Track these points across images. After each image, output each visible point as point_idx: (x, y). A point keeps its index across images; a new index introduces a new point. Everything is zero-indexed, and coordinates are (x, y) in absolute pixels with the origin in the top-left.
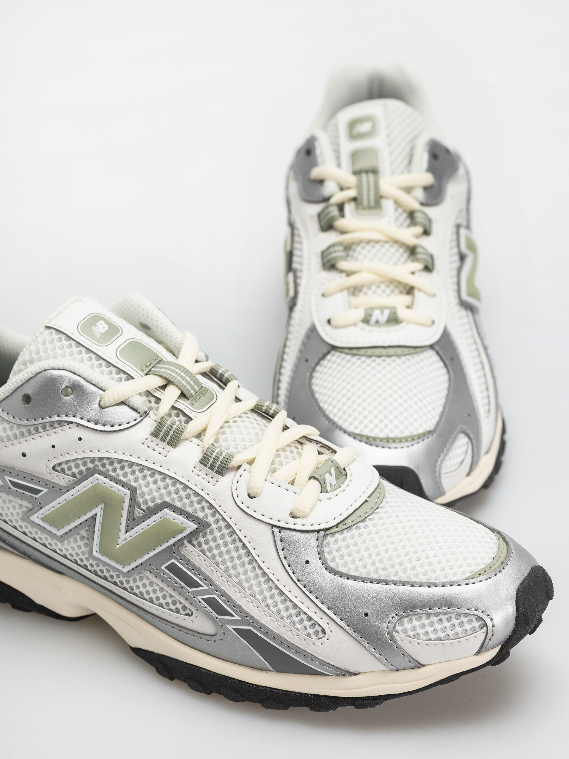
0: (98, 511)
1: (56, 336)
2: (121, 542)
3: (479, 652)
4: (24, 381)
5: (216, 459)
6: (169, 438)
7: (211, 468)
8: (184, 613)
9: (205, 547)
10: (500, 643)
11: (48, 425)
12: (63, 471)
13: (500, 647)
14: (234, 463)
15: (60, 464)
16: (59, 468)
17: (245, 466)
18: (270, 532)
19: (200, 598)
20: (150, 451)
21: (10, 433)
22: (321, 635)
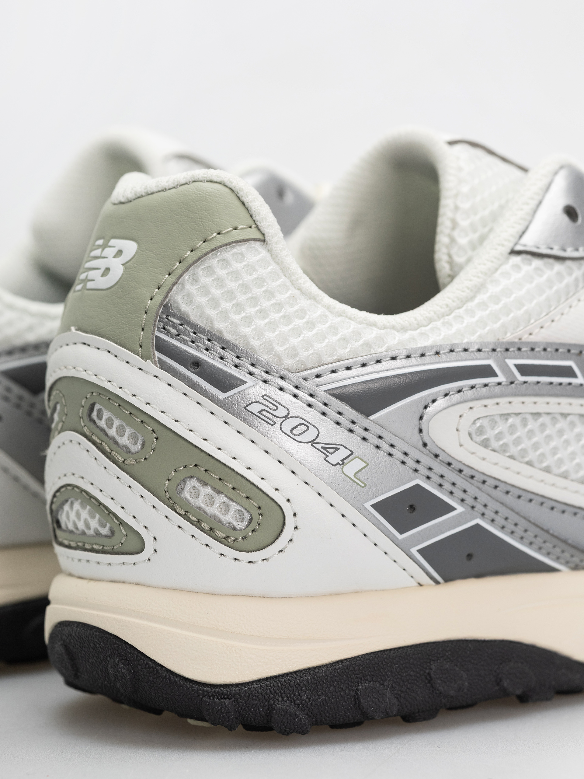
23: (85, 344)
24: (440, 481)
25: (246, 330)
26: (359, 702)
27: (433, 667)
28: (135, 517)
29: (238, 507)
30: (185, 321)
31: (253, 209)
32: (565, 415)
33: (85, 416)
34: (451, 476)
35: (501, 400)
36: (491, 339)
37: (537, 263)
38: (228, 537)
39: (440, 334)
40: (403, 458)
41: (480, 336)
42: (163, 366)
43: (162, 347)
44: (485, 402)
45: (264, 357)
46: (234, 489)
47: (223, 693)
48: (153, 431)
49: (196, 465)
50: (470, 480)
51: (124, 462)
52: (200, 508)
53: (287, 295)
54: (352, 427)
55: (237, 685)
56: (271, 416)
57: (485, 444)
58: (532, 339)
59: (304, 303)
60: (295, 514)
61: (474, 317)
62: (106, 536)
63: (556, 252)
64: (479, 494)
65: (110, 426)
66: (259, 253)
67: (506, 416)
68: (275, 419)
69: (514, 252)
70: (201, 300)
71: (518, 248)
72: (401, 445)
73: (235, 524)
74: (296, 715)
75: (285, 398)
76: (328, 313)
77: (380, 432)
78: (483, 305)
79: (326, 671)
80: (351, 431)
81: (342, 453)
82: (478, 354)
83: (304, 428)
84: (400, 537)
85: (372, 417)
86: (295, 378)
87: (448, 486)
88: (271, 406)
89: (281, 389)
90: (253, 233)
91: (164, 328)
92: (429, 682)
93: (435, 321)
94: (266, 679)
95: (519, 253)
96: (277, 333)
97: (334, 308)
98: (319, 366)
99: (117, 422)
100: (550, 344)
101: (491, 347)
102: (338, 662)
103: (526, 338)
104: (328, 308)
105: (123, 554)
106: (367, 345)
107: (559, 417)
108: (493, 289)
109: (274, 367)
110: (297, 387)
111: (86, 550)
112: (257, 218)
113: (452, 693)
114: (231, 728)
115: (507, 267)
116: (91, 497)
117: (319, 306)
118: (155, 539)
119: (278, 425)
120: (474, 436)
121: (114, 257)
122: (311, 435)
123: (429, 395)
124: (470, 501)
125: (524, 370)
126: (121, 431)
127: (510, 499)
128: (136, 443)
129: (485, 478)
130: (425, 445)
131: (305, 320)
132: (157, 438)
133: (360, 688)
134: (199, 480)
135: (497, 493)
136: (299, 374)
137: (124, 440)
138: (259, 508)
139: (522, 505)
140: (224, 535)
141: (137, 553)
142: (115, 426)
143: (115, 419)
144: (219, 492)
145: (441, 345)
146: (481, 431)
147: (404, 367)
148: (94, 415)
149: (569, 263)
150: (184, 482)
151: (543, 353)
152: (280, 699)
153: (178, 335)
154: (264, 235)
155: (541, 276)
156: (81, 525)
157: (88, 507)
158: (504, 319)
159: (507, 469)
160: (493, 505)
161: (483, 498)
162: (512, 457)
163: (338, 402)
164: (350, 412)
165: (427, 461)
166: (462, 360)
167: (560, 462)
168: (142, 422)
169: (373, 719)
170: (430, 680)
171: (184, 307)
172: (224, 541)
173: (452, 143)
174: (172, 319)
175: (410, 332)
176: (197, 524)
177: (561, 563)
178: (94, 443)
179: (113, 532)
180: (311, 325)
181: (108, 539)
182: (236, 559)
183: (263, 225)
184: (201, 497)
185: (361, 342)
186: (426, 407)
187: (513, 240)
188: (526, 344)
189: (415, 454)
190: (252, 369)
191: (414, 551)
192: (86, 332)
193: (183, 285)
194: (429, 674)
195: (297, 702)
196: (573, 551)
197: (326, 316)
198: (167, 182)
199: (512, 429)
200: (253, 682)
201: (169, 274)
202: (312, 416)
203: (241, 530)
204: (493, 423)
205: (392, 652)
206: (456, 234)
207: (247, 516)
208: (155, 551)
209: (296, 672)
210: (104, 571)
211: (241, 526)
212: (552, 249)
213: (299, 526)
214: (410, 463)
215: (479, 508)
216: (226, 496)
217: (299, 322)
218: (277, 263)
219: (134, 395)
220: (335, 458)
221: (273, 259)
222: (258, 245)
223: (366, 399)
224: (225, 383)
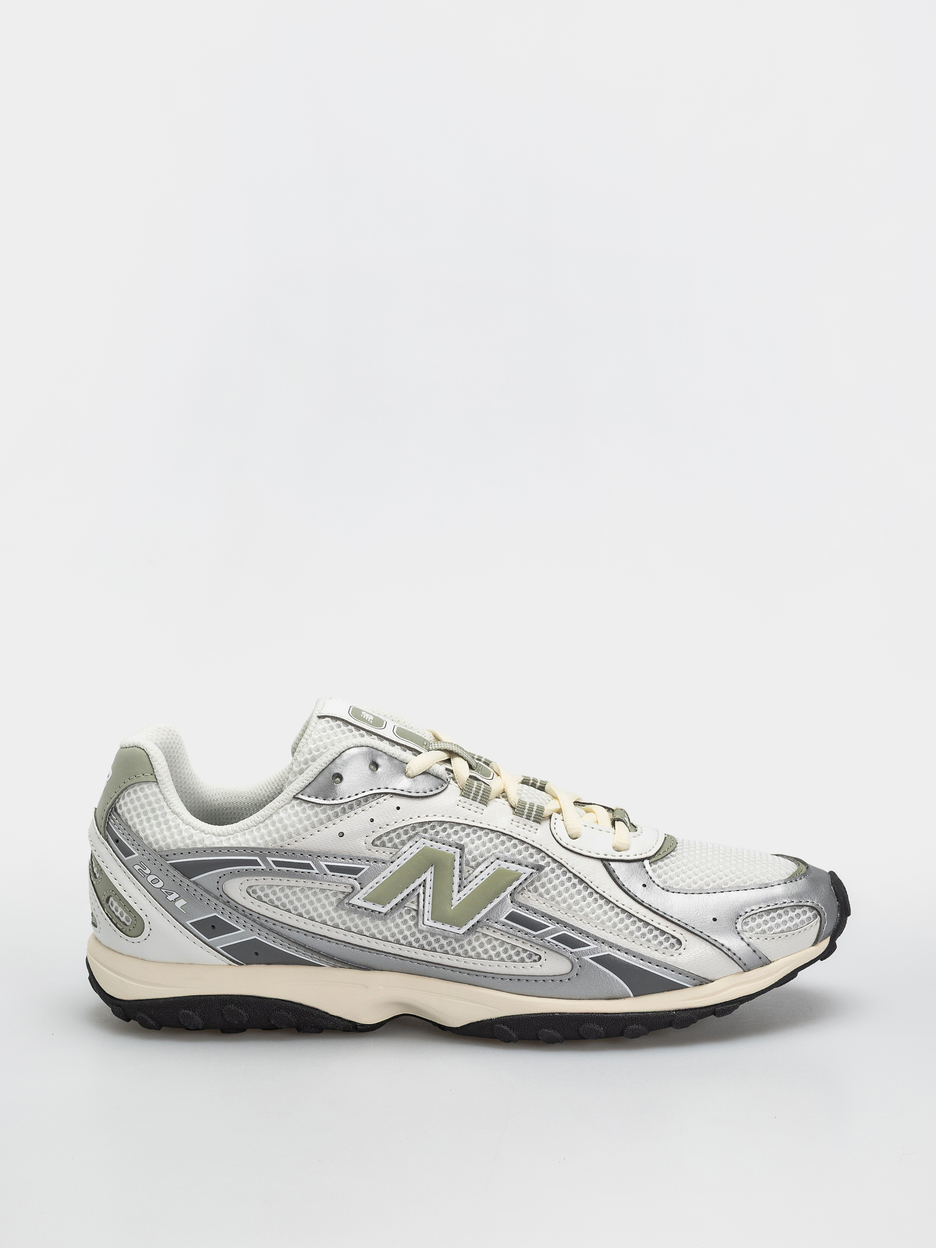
0: (428, 876)
1: (333, 723)
2: (455, 903)
3: (815, 943)
4: (328, 763)
5: (531, 810)
6: (479, 798)
7: (528, 818)
8: (530, 961)
9: (542, 890)
10: (829, 935)
11: (362, 800)
12: (383, 845)
13: (829, 937)
14: (546, 813)
15: (380, 838)
16: (378, 843)
17: (555, 815)
18: (602, 865)
19: (548, 938)
20: (466, 810)
21: (322, 816)
22: (677, 946)
24: (231, 915)
25: (139, 827)
29: (127, 915)
31: (154, 766)
32: (309, 888)
34: (237, 913)
35: (266, 878)
38: (123, 928)
40: (208, 902)
42: (106, 839)
44: (255, 877)
45: (144, 842)
46: (125, 905)
49: (112, 891)
54: (181, 883)
56: (143, 873)
60: (150, 923)
64: (255, 924)
66: (153, 789)
68: (145, 874)
69: (295, 798)
71: (299, 796)
72: (207, 895)
75: (151, 864)
77: (196, 887)
78: (267, 826)
80: (180, 885)
81: (175, 896)
82: (251, 854)
83: (158, 881)
84: (208, 940)
85: (191, 880)
86: (156, 855)
87: (235, 918)
88: (143, 868)
89: (150, 860)
90: (152, 778)
95: (297, 799)
96: (152, 831)
98: (168, 851)
100: (298, 851)
101: (260, 850)
107: (305, 889)
108: (275, 818)
110: (155, 860)
112: (155, 771)
115: (288, 806)
118: (99, 922)
119: (146, 877)
120: (249, 893)
122: (160, 884)
123: (222, 872)
125: (278, 864)
128: (98, 874)
130: (223, 896)
133: (180, 1012)
134: (113, 898)
136: (159, 853)
138: (135, 917)
140: (121, 927)
141: (96, 927)
144: (120, 906)
146: (255, 892)
147: (209, 856)
150: (109, 898)
151: (293, 855)
154: (157, 780)
158: (275, 835)
160: (265, 930)
161: (258, 926)
162: (276, 906)
163: (175, 870)
164: (179, 877)
165: (222, 904)
166: (240, 856)
171: (119, 810)
172: (121, 930)
176: (111, 919)
177: (323, 963)
182: (126, 940)
183: (158, 775)
184: (114, 907)
186: (221, 877)
189: (215, 900)
190: (138, 847)
191: (218, 948)
193: (119, 799)
195: (149, 1014)
201: (115, 793)
202: (162, 875)
203: (128, 926)
204: (262, 889)
207: (130, 920)
208: (100, 928)
211: (128, 924)
213: (152, 929)
214: (213, 905)
215: (256, 931)
216: (122, 908)
218: (162, 794)
220: (171, 898)
221: (160, 792)
222: (154, 785)
223: (189, 870)
224: (127, 853)
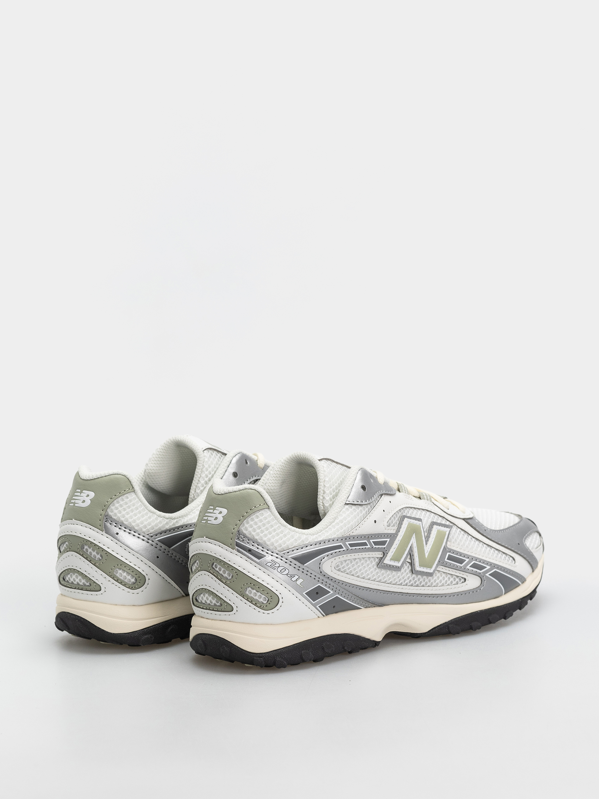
0: (413, 540)
2: (426, 554)
8: (461, 583)
15: (388, 521)
16: (388, 524)
18: (465, 522)
19: (468, 567)
22: (514, 561)
23: (209, 542)
24: (326, 584)
25: (265, 539)
26: (302, 657)
27: (324, 645)
28: (230, 600)
29: (264, 596)
30: (245, 536)
31: (265, 498)
32: (364, 558)
33: (210, 566)
34: (329, 582)
35: (344, 556)
36: (340, 536)
37: (354, 507)
38: (261, 606)
39: (325, 535)
40: (315, 577)
41: (337, 535)
42: (238, 551)
43: (238, 545)
44: (339, 557)
45: (271, 547)
46: (263, 591)
47: (260, 656)
48: (236, 572)
49: (250, 583)
50: (335, 582)
51: (226, 582)
52: (252, 597)
53: (277, 526)
54: (299, 568)
55: (264, 653)
56: (274, 567)
57: (339, 570)
58: (354, 534)
59: (283, 528)
60: (282, 598)
61: (335, 528)
62: (219, 606)
63: (359, 503)
64: (338, 587)
65: (220, 570)
66: (268, 512)
67: (346, 561)
68: (275, 567)
69: (346, 504)
70: (250, 529)
71: (347, 502)
72: (314, 573)
73: (263, 602)
74: (283, 662)
75: (278, 560)
76: (290, 531)
77: (308, 569)
78: (338, 524)
79: (292, 648)
80: (299, 570)
81: (296, 577)
82: (337, 542)
83: (284, 570)
84: (313, 602)
85: (305, 565)
86: (281, 554)
87: (328, 585)
88: (274, 563)
89: (277, 558)
90: (266, 506)
91: (238, 538)
92: (323, 649)
93: (323, 531)
94: (273, 651)
95: (348, 504)
96: (274, 539)
97: (292, 529)
98: (288, 549)
99: (223, 569)
100: (359, 535)
101: (341, 539)
102: (295, 644)
103: (352, 534)
104: (290, 529)
105: (225, 612)
106: (303, 541)
107: (362, 559)
108: (341, 518)
109: (274, 551)
110: (282, 557)
111: (210, 610)
112: (266, 501)
113: (330, 652)
114: (262, 667)
115: (344, 509)
116: (213, 593)
117: (287, 529)
118: (237, 607)
119: (276, 569)
120: (336, 568)
121: (219, 514)
122: (287, 572)
123: (322, 556)
124: (335, 589)
125: (351, 545)
126: (224, 572)
127: (346, 587)
128: (230, 576)
129: (339, 581)
130: (321, 572)
131: (283, 534)
132: (237, 575)
133: (302, 652)
134: (251, 588)
135: (343, 586)
136: (282, 552)
137: (226, 575)
138: (271, 596)
139: (351, 589)
140: (260, 606)
141: (230, 612)
142: (222, 570)
143: (222, 568)
144: (258, 592)
145: (326, 540)
146: (338, 566)
147: (315, 548)
148: (214, 566)
149: (364, 506)
150: (247, 589)
151: (357, 539)
152: (278, 657)
153: (243, 541)
154: (269, 506)
155: (355, 512)
156: (208, 602)
157: (211, 596)
158: (344, 528)
159: (346, 577)
160: (342, 590)
161: (339, 588)
162: (347, 574)
163: (295, 561)
164: (298, 564)
165: (322, 577)
166: (332, 544)
167: (362, 573)
168: (232, 569)
169: (306, 661)
170: (323, 648)
171: (244, 532)
172: (260, 607)
173: (319, 460)
174: (241, 536)
175: (315, 535)
176: (251, 602)
177: (362, 606)
178: (214, 576)
179: (221, 605)
180: (285, 536)
181: (219, 607)
182: (263, 613)
183: (268, 503)
184: (252, 594)
185: (301, 540)
186: (321, 560)
187: (346, 500)
188: (351, 536)
189: (318, 576)
190: (267, 551)
191: (317, 607)
192: (210, 539)
193: (243, 524)
194: (323, 646)
195: (283, 658)
196: (366, 602)
197: (289, 532)
198: (236, 489)
199: (348, 565)
200: (269, 652)
201: (239, 521)
202: (287, 566)
203: (265, 604)
204: (342, 563)
205: (311, 640)
206: (325, 495)
207: (267, 599)
208: (237, 611)
209: (282, 648)
210: (218, 617)
211: (265, 602)
212: (358, 502)
213: (283, 601)
214: (317, 579)
215: (337, 591)
216: (260, 593)
217: (281, 535)
218: (273, 516)
219: (229, 561)
220: (294, 579)
221: (272, 514)
222: (267, 510)
223: (303, 559)
224: (259, 556)
